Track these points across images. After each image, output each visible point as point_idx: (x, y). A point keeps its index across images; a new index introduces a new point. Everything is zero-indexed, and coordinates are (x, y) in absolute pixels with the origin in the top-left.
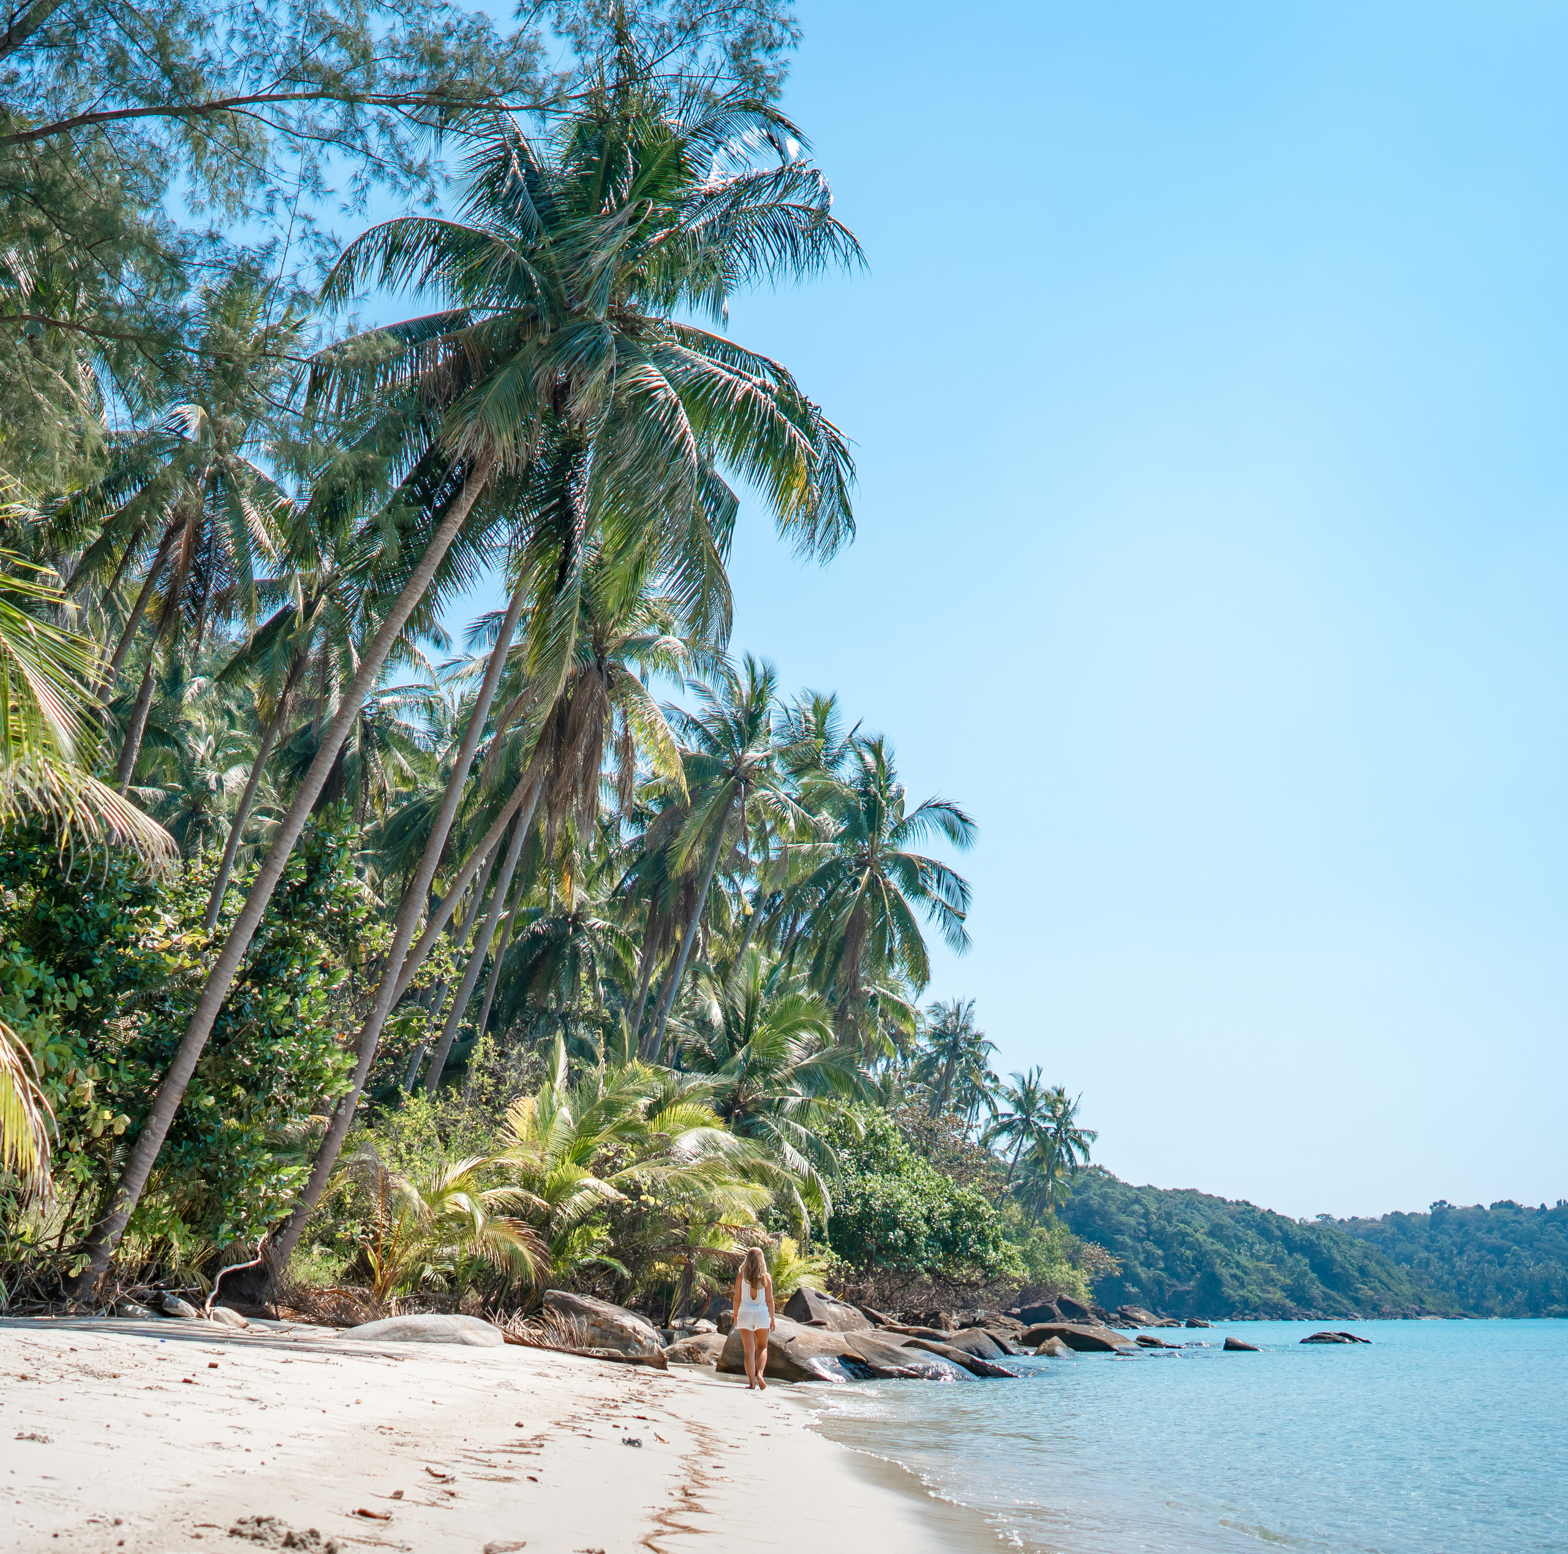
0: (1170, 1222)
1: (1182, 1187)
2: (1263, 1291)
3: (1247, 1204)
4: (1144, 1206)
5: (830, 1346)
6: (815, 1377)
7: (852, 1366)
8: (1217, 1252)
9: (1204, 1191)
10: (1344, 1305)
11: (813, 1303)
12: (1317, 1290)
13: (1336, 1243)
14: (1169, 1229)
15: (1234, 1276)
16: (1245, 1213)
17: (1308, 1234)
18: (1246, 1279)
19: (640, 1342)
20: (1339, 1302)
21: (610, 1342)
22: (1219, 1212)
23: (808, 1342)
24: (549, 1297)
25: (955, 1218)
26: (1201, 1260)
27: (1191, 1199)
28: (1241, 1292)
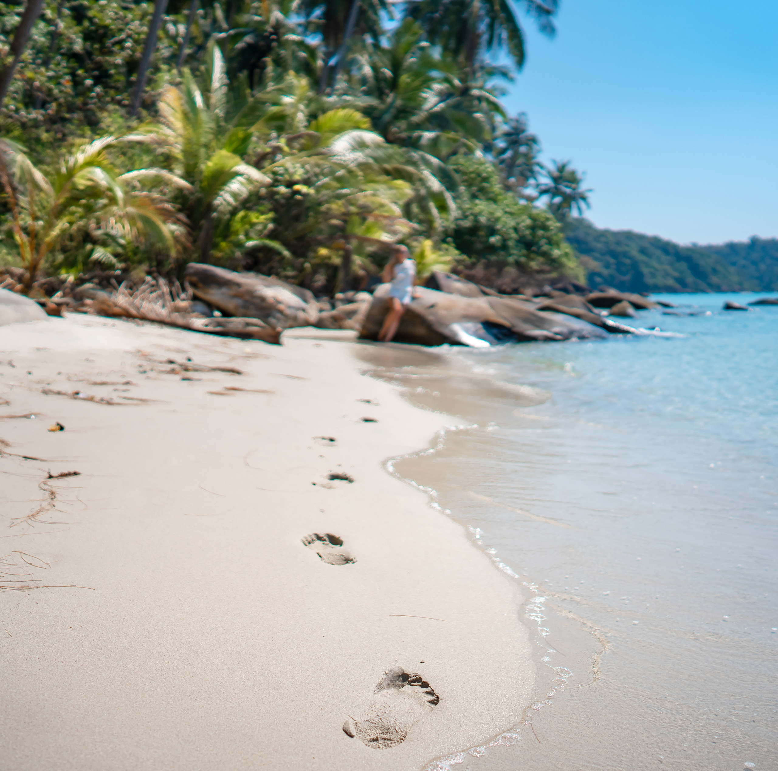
0: (619, 246)
2: (664, 279)
4: (607, 239)
5: (472, 311)
6: (455, 342)
7: (495, 331)
8: (643, 261)
11: (443, 281)
12: (690, 279)
14: (619, 249)
15: (650, 273)
17: (687, 251)
18: (657, 274)
19: (281, 312)
21: (252, 312)
23: (448, 308)
24: (191, 271)
25: (533, 228)
26: (635, 265)
28: (653, 281)
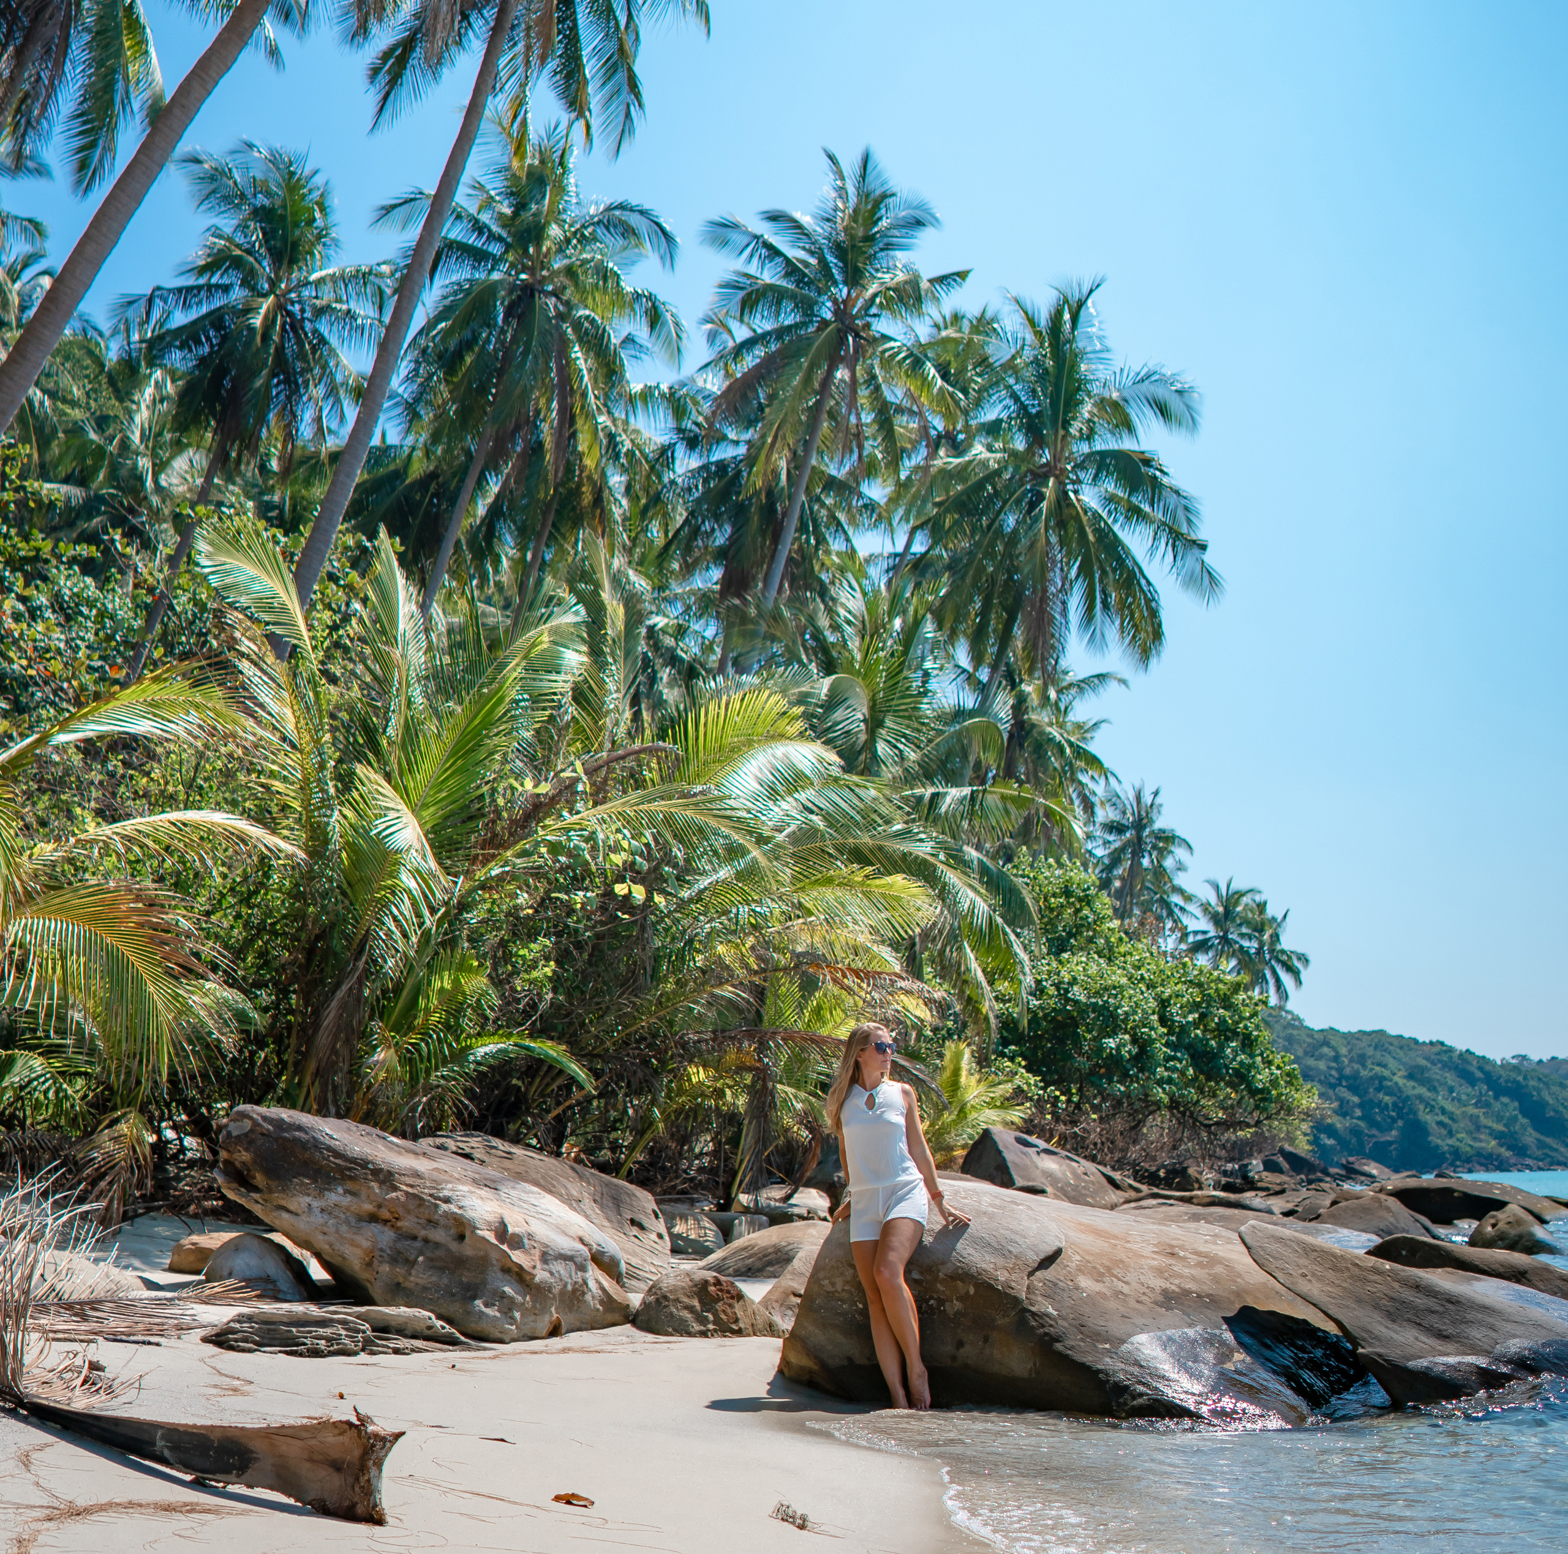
0: (1364, 1066)
1: (1368, 1028)
2: (1475, 1139)
3: (1442, 1044)
4: (1334, 1048)
8: (1420, 1098)
9: (1393, 1031)
10: (1561, 1154)
11: (1012, 1153)
12: (1530, 1137)
13: (1546, 1084)
14: (1364, 1073)
15: (1440, 1124)
16: (1440, 1052)
17: (1513, 1075)
18: (1454, 1126)
20: (1556, 1150)
22: (1412, 1054)
26: (1403, 1107)
27: (1379, 1040)
28: (1450, 1142)
